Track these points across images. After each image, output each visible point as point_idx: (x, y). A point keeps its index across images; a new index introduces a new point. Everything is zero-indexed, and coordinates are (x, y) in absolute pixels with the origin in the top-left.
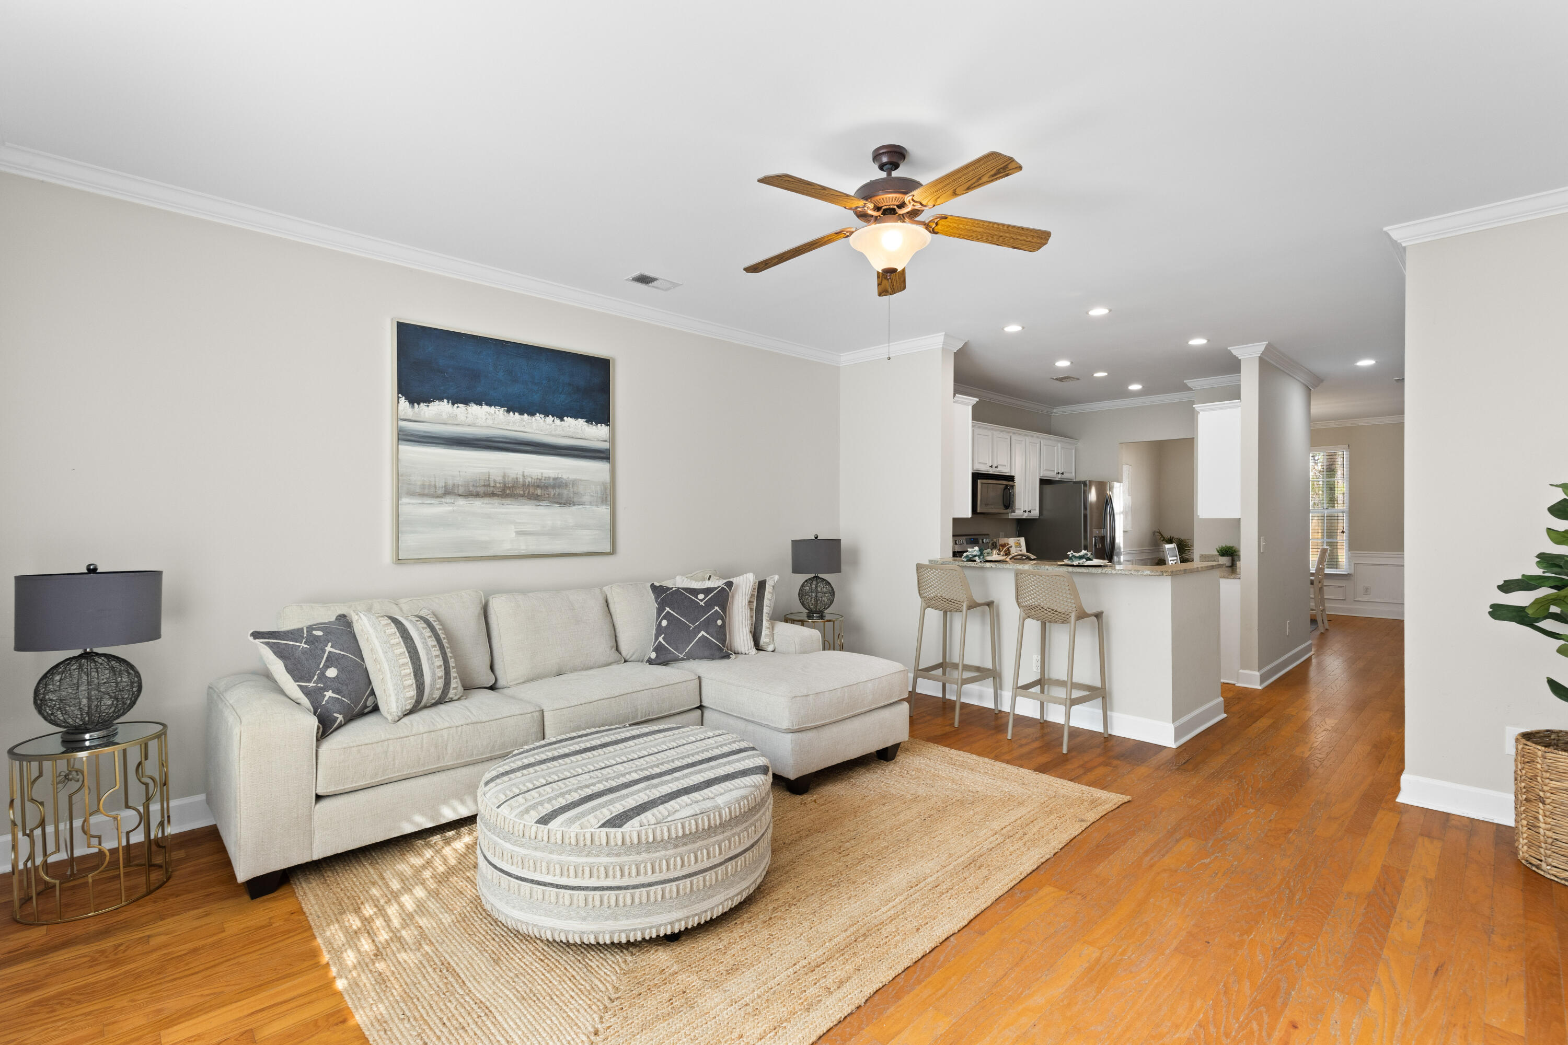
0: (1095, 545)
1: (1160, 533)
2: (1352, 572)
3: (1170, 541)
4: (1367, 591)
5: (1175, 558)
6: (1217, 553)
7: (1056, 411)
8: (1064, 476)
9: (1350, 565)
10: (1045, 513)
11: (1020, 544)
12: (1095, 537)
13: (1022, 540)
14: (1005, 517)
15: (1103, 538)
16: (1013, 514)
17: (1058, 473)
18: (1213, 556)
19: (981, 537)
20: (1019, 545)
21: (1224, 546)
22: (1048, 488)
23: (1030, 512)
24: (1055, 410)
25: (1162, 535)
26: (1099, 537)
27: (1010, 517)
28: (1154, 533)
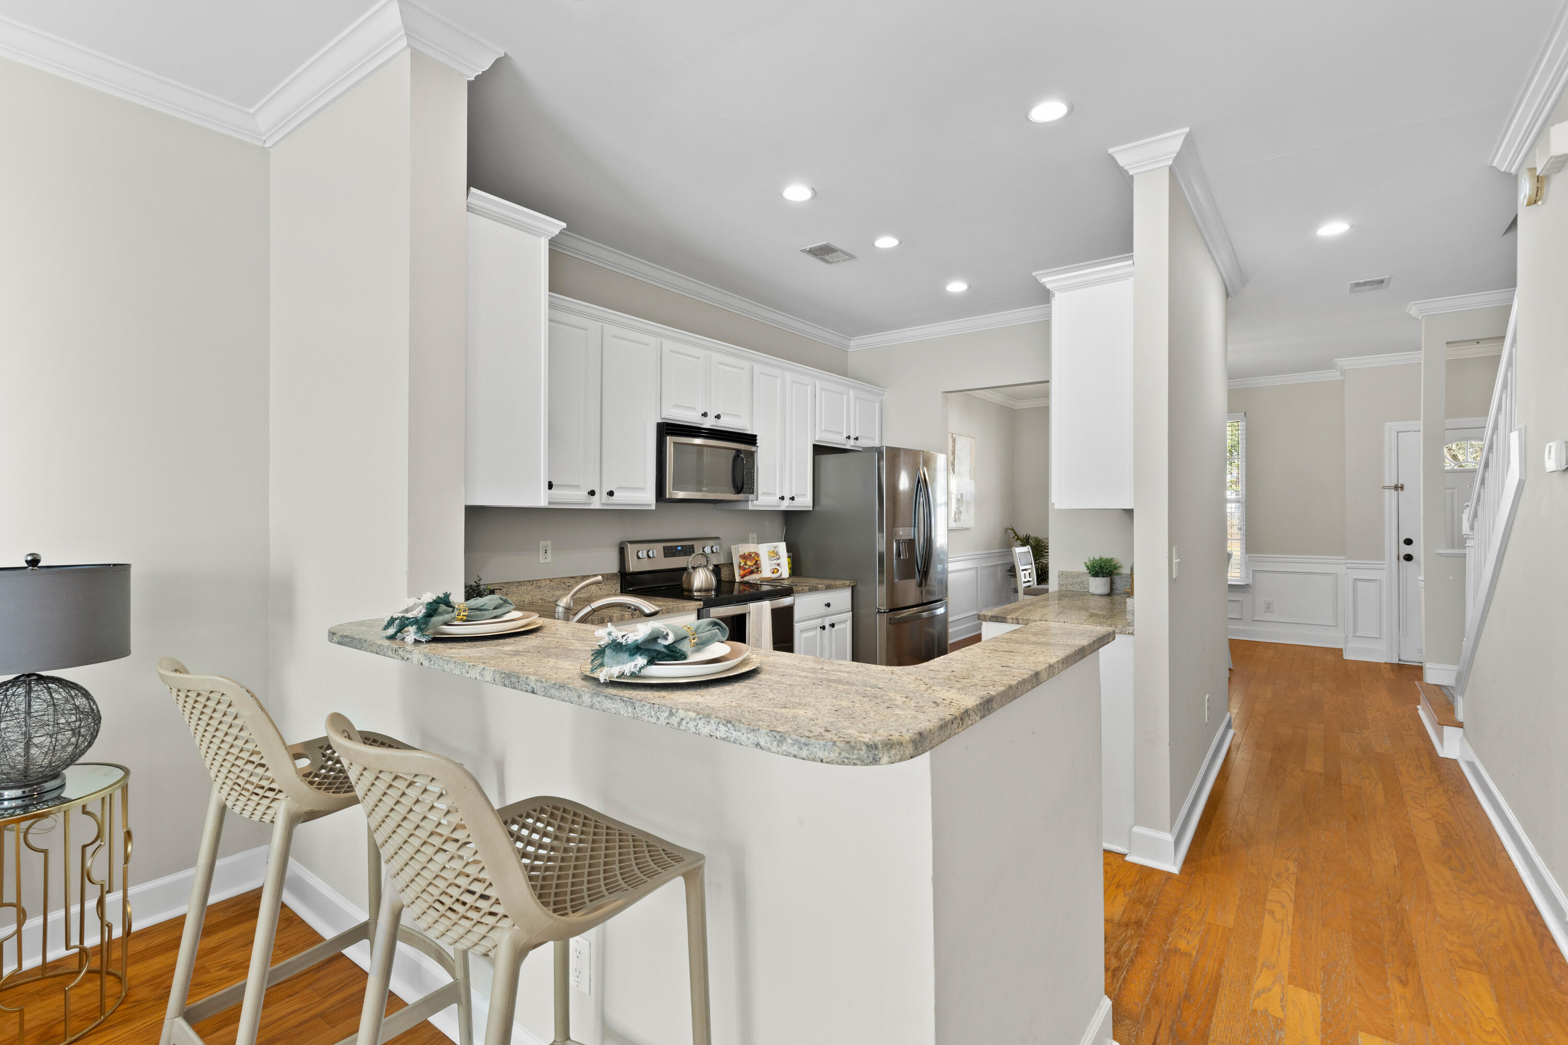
0: (899, 554)
1: (1013, 530)
2: (1250, 582)
3: (1025, 542)
4: (1269, 607)
5: (1029, 567)
6: (1085, 570)
7: (855, 344)
8: (859, 443)
9: (1247, 573)
10: (824, 501)
11: (777, 554)
12: (898, 542)
13: (782, 547)
14: (742, 507)
15: (911, 543)
16: (755, 502)
17: (849, 437)
18: (1079, 575)
19: (701, 543)
20: (775, 555)
21: (1097, 558)
22: (828, 460)
23: (793, 499)
24: (852, 343)
25: (1015, 533)
26: (904, 541)
27: (750, 508)
28: (1006, 530)
